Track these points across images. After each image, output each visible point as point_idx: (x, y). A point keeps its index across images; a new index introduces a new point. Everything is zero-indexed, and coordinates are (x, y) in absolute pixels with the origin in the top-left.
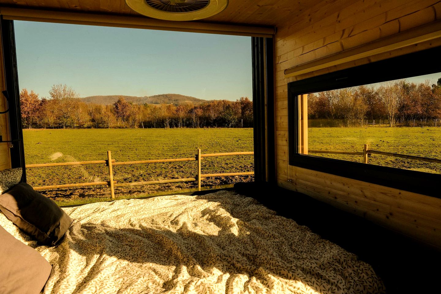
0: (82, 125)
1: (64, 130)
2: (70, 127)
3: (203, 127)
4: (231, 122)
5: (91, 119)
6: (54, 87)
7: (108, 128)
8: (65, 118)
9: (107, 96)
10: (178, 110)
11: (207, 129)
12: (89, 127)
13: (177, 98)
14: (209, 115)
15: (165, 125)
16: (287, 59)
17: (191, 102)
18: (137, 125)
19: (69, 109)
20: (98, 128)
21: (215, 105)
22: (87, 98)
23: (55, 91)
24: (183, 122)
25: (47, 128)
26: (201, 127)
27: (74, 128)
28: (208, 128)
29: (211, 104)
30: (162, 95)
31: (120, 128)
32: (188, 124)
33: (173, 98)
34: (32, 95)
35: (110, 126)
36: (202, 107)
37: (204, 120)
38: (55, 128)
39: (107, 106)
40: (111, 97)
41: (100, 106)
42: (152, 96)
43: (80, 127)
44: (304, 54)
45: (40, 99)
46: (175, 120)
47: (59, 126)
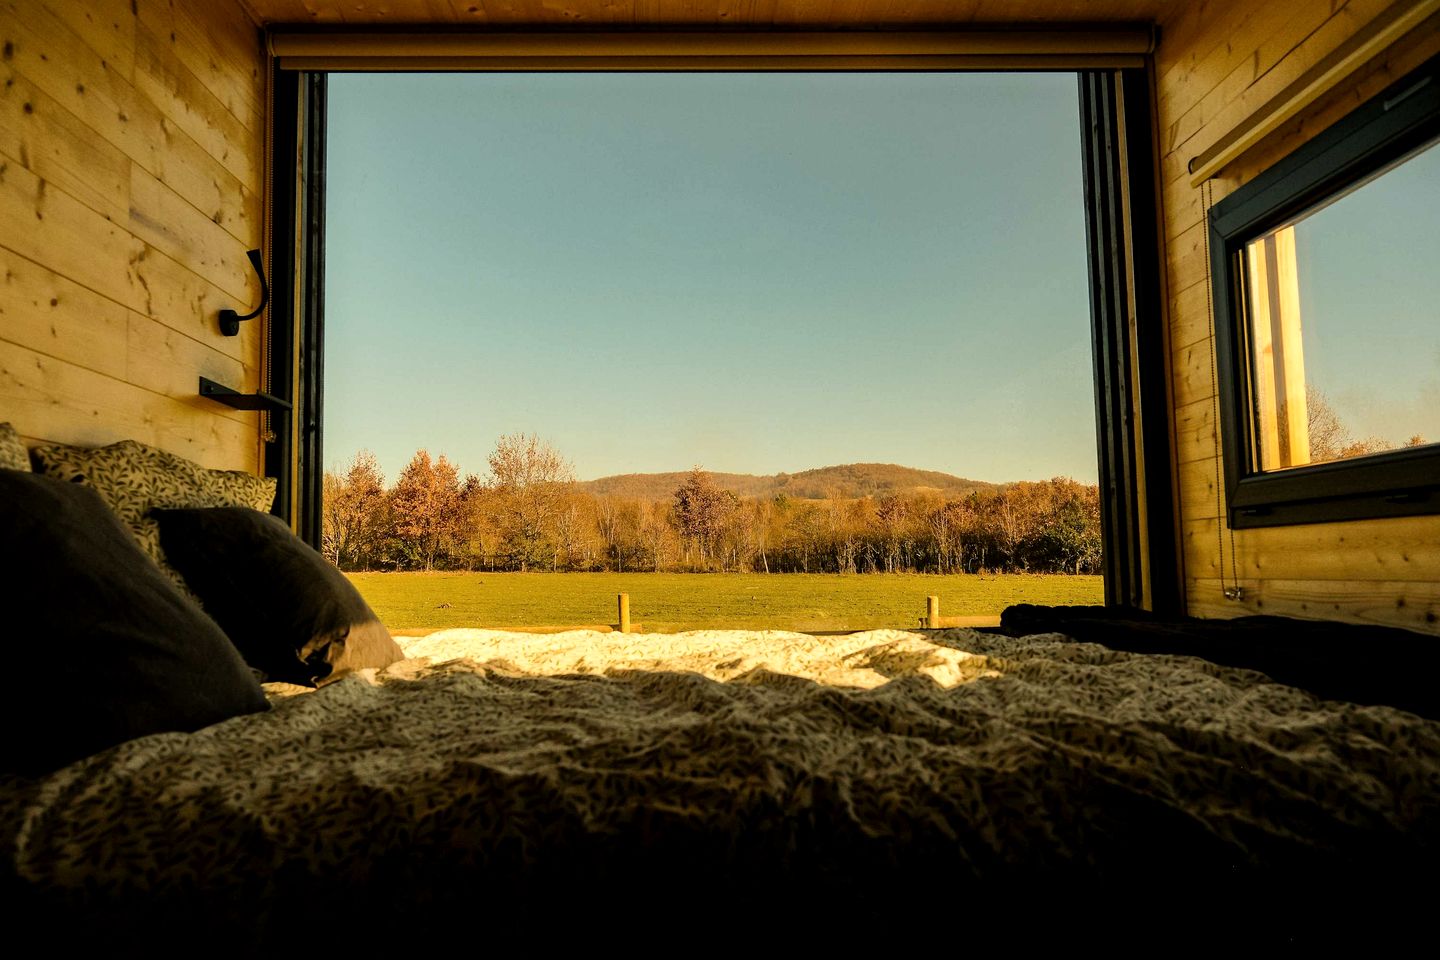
0: (577, 562)
1: (523, 576)
2: (543, 567)
3: (975, 571)
4: (1082, 553)
5: (607, 546)
6: (502, 441)
7: (653, 570)
8: (527, 537)
9: (659, 475)
10: (887, 513)
11: (992, 577)
12: (597, 569)
13: (889, 479)
14: (998, 528)
15: (842, 562)
16: (1201, 122)
17: (937, 490)
18: (746, 563)
19: (541, 510)
20: (622, 572)
21: (1022, 496)
22: (599, 481)
23: (506, 455)
24: (904, 552)
25: (475, 569)
26: (967, 572)
27: (552, 569)
28: (993, 572)
29: (1009, 493)
30: (835, 469)
31: (691, 571)
32: (923, 560)
33: (875, 478)
34: (440, 469)
35: (660, 565)
36: (973, 504)
37: (981, 546)
38: (497, 569)
39: (657, 506)
40: (672, 478)
41: (636, 506)
42: (801, 474)
43: (571, 565)
44: (1261, 77)
45: (462, 481)
46: (874, 545)
47: (508, 564)
